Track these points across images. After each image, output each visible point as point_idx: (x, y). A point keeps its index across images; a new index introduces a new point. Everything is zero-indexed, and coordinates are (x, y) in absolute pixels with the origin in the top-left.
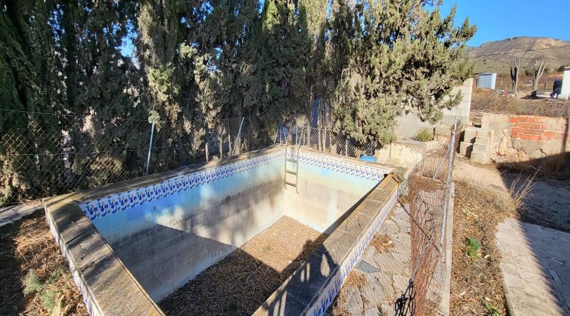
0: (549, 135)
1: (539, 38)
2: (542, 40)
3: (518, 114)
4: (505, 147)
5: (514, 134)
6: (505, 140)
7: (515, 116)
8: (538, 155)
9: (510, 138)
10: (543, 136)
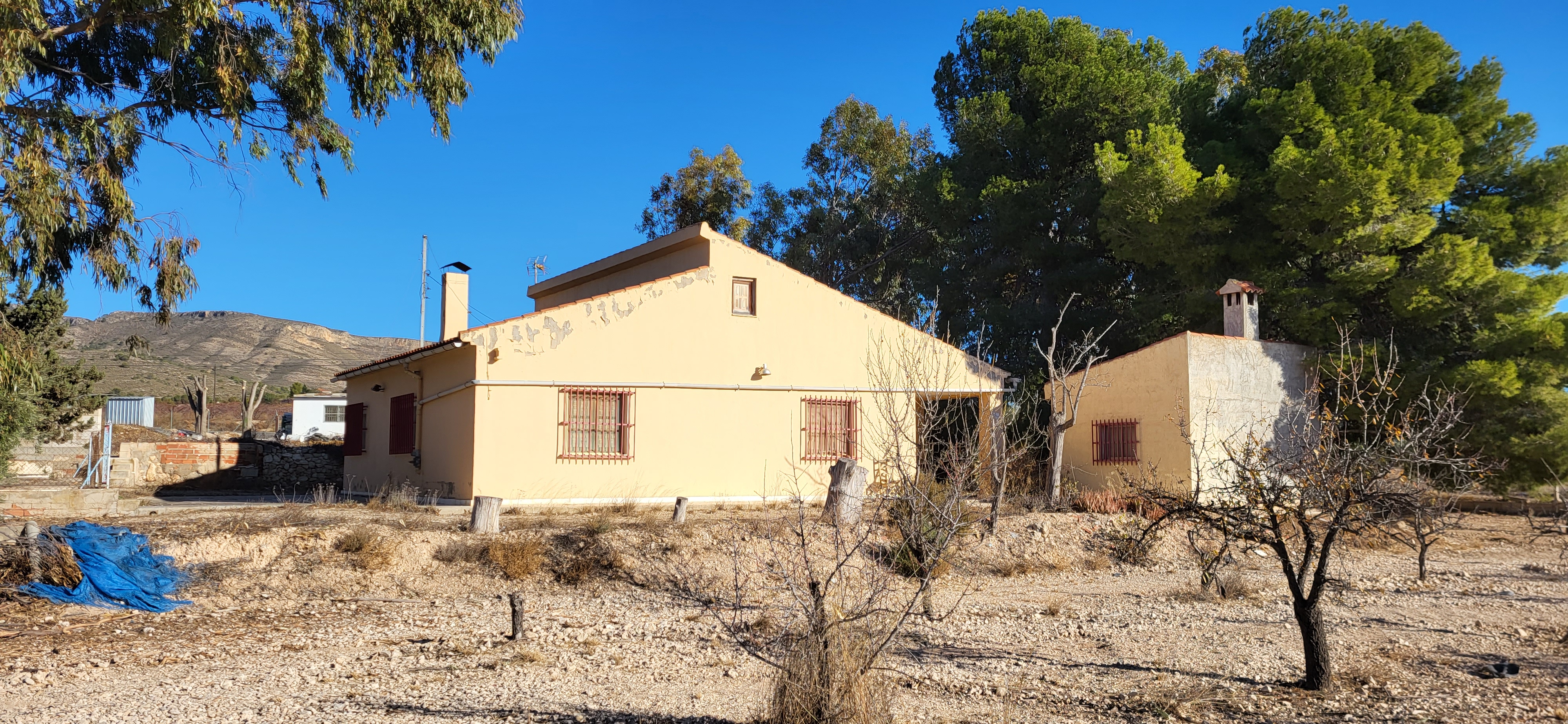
0: (204, 458)
1: (291, 322)
2: (298, 327)
3: (167, 441)
4: (154, 473)
5: (163, 460)
6: (154, 466)
7: (163, 444)
8: (193, 475)
9: (159, 464)
10: (197, 459)
